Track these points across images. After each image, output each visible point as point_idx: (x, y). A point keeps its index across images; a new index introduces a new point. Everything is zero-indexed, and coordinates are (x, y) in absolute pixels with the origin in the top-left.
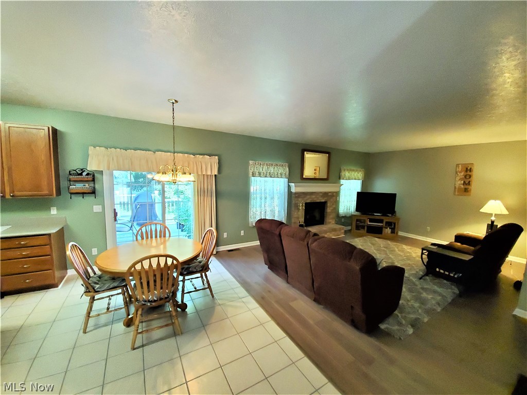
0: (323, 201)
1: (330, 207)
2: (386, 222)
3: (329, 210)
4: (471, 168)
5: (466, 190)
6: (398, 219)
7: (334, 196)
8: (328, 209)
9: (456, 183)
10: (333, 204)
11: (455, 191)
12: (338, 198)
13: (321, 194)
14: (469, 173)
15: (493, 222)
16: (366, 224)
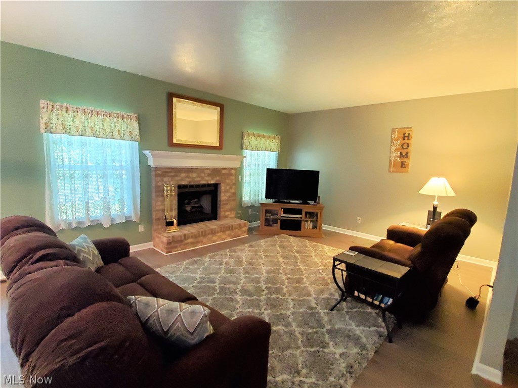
0: (213, 182)
1: (226, 191)
2: (306, 213)
3: (223, 197)
4: (409, 134)
5: (403, 165)
6: (322, 208)
7: (231, 175)
8: (222, 194)
9: (391, 155)
10: (231, 188)
11: (390, 167)
12: (240, 177)
13: (208, 171)
14: (406, 141)
15: (435, 208)
16: (279, 217)
